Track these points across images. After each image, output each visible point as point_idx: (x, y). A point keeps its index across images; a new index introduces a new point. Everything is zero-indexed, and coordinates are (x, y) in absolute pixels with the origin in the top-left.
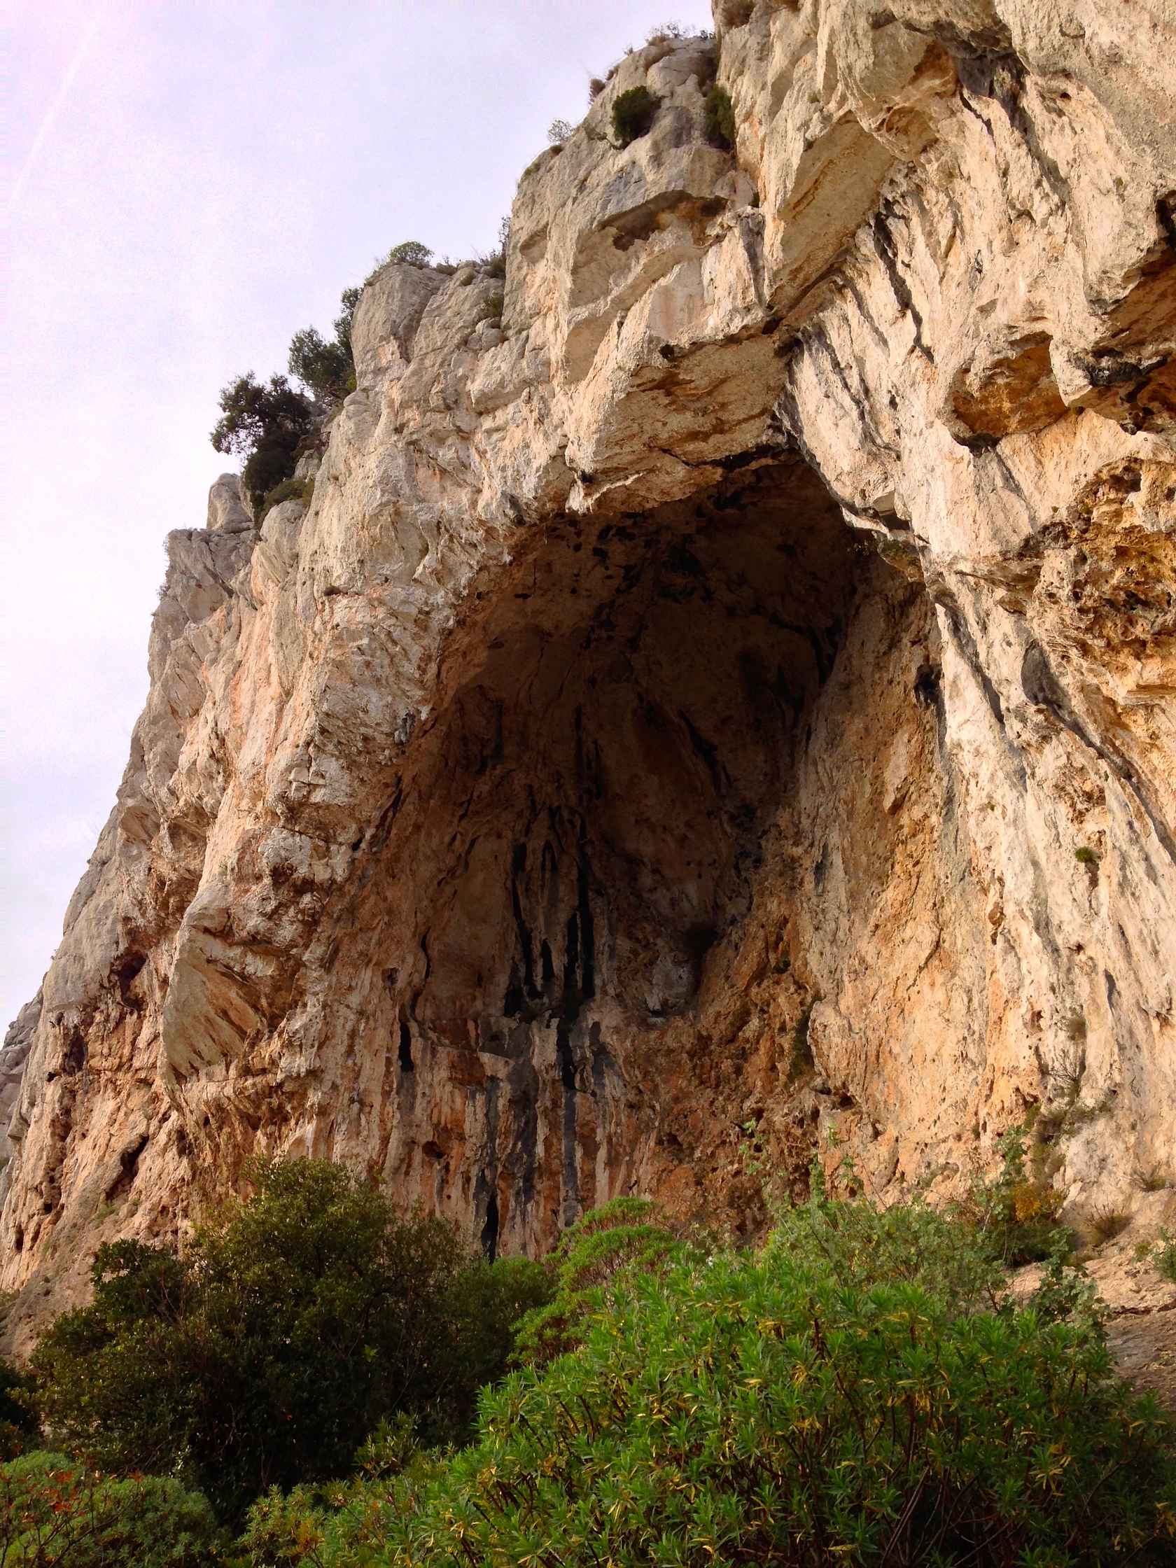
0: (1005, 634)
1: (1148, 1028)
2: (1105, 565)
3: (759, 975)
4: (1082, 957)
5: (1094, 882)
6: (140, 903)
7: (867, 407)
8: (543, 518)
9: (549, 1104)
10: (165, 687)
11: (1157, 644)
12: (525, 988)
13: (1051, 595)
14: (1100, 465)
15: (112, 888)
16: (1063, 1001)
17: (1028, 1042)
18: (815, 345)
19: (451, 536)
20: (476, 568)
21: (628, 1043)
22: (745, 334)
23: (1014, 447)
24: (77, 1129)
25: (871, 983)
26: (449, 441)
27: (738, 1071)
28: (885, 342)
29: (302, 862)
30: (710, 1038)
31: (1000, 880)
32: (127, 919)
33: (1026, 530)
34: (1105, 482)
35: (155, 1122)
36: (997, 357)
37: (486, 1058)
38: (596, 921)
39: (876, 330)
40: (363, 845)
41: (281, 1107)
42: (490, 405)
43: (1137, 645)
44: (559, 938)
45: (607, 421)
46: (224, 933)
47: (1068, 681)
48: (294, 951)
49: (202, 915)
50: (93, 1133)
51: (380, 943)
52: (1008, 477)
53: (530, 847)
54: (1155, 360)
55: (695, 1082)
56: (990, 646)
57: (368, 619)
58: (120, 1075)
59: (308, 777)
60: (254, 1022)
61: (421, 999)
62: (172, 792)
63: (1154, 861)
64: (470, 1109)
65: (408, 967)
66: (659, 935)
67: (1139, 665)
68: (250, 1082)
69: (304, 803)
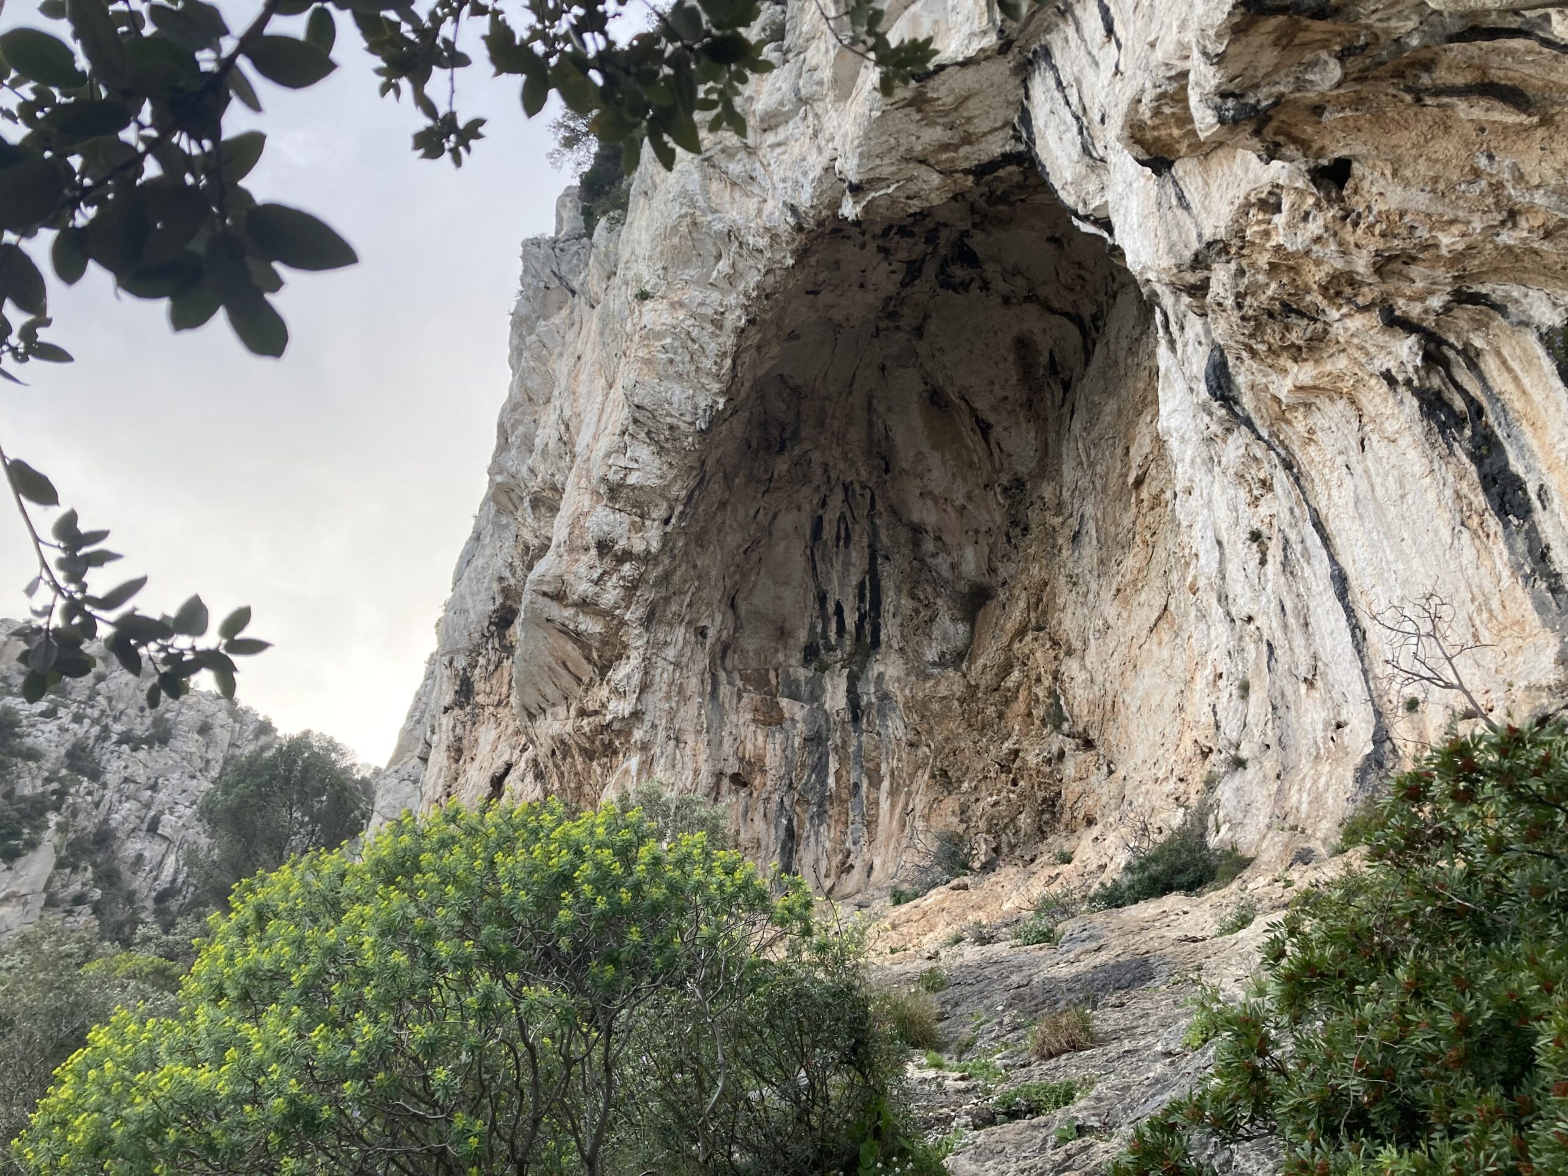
0: (1197, 335)
1: (1296, 692)
2: (1261, 278)
3: (1021, 633)
4: (1252, 627)
5: (1263, 562)
6: (511, 564)
7: (1086, 123)
8: (820, 224)
9: (839, 741)
10: (522, 379)
11: (1310, 349)
12: (821, 642)
13: (1220, 304)
14: (1248, 189)
15: (488, 551)
16: (1236, 665)
17: (1208, 700)
18: (1043, 65)
19: (741, 243)
20: (763, 271)
21: (907, 692)
22: (982, 56)
23: (1184, 169)
24: (467, 754)
25: (1111, 641)
26: (739, 156)
27: (1001, 716)
28: (1097, 64)
29: (621, 536)
30: (977, 686)
31: (1196, 555)
32: (501, 579)
33: (1195, 246)
34: (1254, 205)
35: (517, 752)
36: (1159, 90)
37: (784, 702)
38: (883, 583)
39: (1089, 53)
40: (673, 521)
41: (611, 742)
42: (773, 122)
43: (1294, 350)
44: (851, 598)
45: (867, 137)
46: (559, 597)
47: (1241, 380)
48: (617, 612)
49: (541, 582)
50: (479, 758)
51: (690, 605)
52: (1181, 197)
53: (826, 518)
54: (1270, 101)
55: (964, 725)
56: (1186, 345)
57: (669, 321)
58: (500, 709)
59: (623, 462)
60: (587, 672)
61: (730, 652)
62: (532, 471)
63: (1309, 543)
64: (770, 746)
65: (715, 624)
66: (939, 595)
67: (1296, 368)
68: (585, 721)
69: (621, 485)
